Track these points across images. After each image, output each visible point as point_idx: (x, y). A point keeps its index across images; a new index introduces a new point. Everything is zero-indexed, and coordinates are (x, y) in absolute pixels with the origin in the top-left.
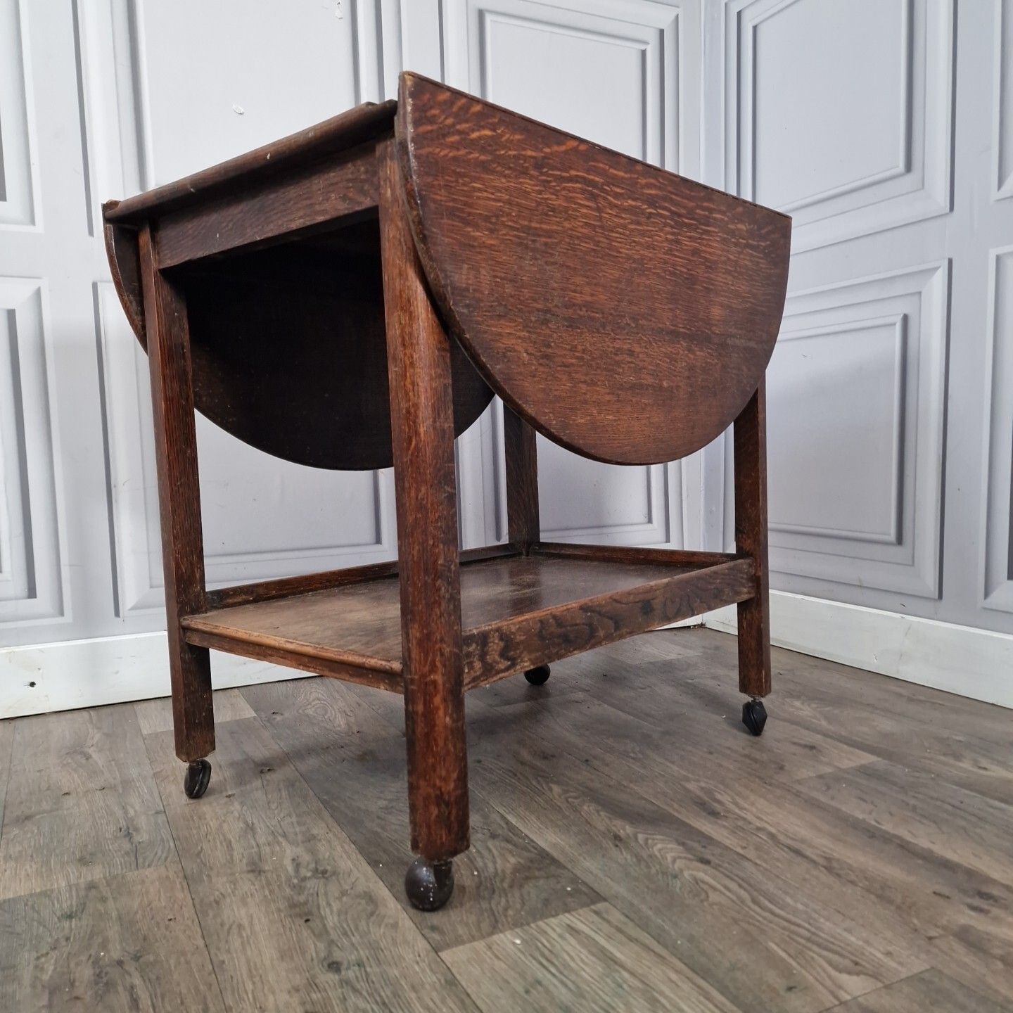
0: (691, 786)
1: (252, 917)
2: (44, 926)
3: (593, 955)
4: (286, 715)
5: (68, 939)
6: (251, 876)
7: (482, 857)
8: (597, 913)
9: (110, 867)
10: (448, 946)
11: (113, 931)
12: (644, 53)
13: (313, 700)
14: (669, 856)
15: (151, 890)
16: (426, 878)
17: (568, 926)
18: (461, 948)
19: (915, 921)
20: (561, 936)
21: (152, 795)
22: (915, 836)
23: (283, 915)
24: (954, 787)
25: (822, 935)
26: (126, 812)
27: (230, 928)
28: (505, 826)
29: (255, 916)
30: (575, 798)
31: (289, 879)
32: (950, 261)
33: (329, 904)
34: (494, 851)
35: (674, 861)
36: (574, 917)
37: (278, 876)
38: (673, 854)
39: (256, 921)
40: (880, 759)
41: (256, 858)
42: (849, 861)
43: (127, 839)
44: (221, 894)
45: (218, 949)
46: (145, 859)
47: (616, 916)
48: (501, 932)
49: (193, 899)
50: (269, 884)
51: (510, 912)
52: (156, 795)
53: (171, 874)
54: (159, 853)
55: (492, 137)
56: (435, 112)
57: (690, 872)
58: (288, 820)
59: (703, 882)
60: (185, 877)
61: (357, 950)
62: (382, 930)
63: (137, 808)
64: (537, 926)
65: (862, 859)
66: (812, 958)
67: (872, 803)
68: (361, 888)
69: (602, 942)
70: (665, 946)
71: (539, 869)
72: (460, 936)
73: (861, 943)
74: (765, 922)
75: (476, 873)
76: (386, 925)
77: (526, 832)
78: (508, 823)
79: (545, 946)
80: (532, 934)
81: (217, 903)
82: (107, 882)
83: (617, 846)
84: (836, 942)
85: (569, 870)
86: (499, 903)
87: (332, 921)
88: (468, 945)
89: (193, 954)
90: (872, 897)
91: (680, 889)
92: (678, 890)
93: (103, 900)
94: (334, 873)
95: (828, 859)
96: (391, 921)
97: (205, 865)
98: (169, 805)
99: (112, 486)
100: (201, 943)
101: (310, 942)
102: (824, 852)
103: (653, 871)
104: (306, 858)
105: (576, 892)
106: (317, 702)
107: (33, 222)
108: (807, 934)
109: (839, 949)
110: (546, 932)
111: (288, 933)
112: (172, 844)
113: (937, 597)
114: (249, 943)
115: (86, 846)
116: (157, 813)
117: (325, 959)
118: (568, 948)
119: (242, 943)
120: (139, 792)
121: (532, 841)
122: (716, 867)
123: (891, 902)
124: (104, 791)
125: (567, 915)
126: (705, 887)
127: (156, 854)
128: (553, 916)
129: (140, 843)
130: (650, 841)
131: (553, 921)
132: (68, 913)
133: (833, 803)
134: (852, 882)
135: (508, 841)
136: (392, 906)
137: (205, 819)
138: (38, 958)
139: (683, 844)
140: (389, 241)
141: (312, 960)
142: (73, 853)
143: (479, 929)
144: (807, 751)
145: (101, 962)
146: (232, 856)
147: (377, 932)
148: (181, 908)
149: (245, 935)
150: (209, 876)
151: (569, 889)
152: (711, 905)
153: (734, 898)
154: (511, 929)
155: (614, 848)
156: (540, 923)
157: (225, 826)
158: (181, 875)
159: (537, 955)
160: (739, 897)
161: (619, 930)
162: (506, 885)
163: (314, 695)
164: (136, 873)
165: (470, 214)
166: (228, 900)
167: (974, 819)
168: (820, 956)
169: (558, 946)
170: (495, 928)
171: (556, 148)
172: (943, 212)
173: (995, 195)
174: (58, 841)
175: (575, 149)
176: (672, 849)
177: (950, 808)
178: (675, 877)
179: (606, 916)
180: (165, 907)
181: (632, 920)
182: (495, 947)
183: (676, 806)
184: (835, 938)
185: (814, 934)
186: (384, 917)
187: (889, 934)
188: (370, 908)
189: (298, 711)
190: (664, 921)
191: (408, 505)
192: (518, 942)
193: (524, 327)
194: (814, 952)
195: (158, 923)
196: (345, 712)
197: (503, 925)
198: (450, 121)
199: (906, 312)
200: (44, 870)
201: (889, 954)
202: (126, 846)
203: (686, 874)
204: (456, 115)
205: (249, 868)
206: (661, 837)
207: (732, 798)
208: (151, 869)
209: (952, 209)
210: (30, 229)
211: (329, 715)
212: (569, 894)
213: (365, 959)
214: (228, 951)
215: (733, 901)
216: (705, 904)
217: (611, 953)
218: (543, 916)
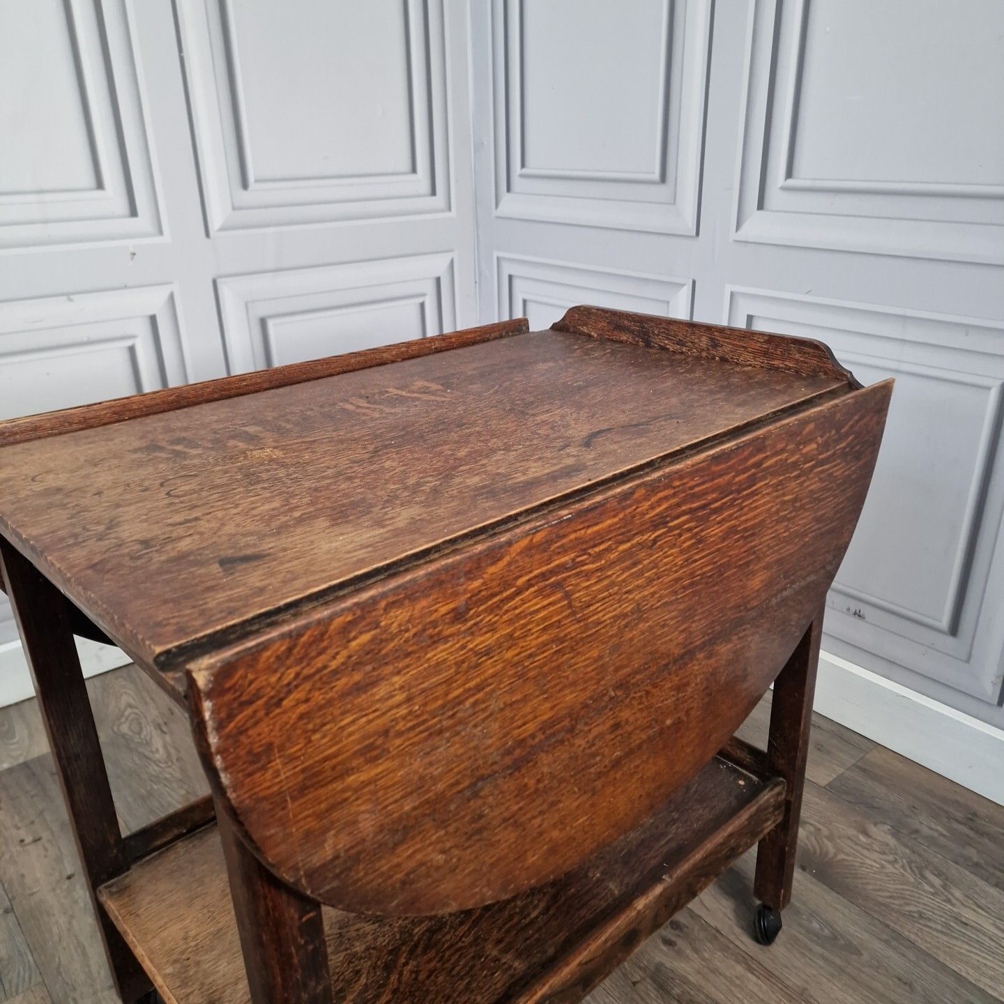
32: (694, 282)
163: (125, 699)
173: (734, 236)
211: (144, 733)
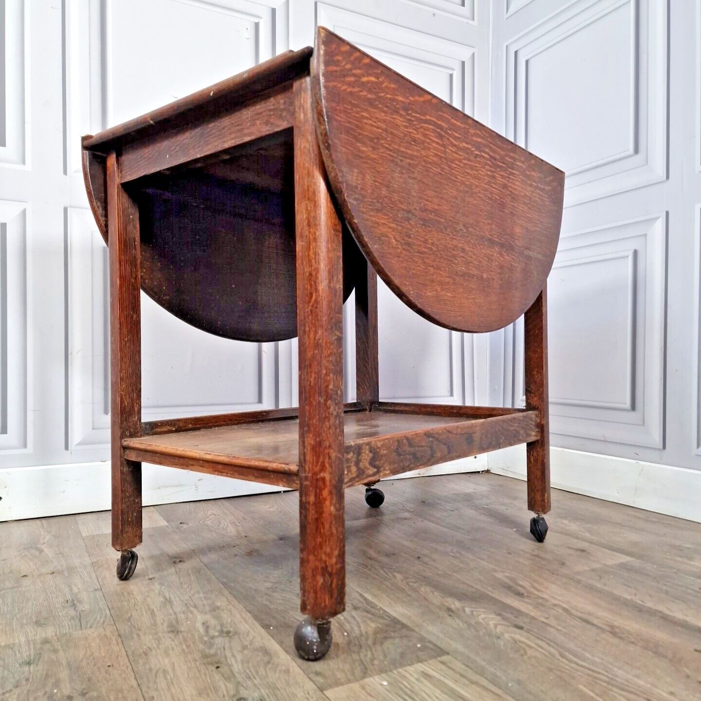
0: (499, 575)
1: (173, 664)
2: (9, 670)
3: (445, 693)
4: (190, 525)
5: (27, 680)
6: (171, 635)
7: (349, 623)
8: (443, 663)
9: (59, 628)
10: (331, 686)
11: (64, 674)
12: (451, 76)
13: (211, 515)
14: (491, 623)
15: (93, 644)
16: (310, 635)
17: (423, 672)
18: (341, 688)
19: (685, 669)
20: (417, 680)
21: (91, 577)
22: (671, 611)
23: (198, 663)
24: (692, 578)
25: (618, 680)
26: (71, 590)
27: (157, 672)
28: (364, 601)
29: (176, 664)
30: (414, 583)
31: (201, 638)
33: (234, 656)
34: (358, 618)
35: (496, 626)
36: (426, 665)
37: (193, 635)
38: (494, 622)
39: (177, 667)
40: (633, 559)
41: (174, 622)
42: (627, 628)
43: (73, 608)
44: (149, 647)
45: (149, 688)
46: (87, 622)
47: (459, 666)
48: (371, 676)
49: (126, 651)
50: (185, 640)
51: (376, 662)
52: (94, 578)
53: (108, 633)
55: (375, 83)
56: (339, 58)
57: (510, 635)
58: (197, 596)
59: (520, 641)
60: (120, 636)
61: (259, 689)
62: (277, 675)
63: (80, 586)
64: (399, 672)
65: (636, 626)
66: (615, 696)
67: (635, 588)
68: (258, 644)
69: (451, 684)
70: (500, 688)
71: (394, 632)
72: (340, 679)
73: (649, 686)
74: (572, 670)
75: (346, 634)
76: (280, 671)
77: (380, 605)
78: (365, 599)
79: (406, 687)
80: (395, 678)
81: (146, 654)
82: (58, 639)
83: (450, 616)
84: (630, 685)
85: (416, 632)
86: (366, 656)
87: (237, 667)
88: (345, 686)
89: (129, 691)
90: (650, 653)
91: (504, 646)
92: (502, 647)
93: (55, 651)
94: (236, 633)
95: (612, 627)
96: (284, 668)
97: (134, 627)
98: (104, 585)
99: (69, 352)
100: (135, 683)
101: (221, 683)
102: (607, 622)
103: (481, 633)
104: (213, 622)
105: (424, 648)
106: (213, 516)
107: (24, 163)
108: (607, 679)
109: (633, 690)
110: (405, 677)
111: (203, 676)
112: (108, 612)
113: (661, 447)
114: (172, 683)
115: (41, 612)
116: (96, 590)
117: (234, 696)
118: (424, 688)
119: (167, 684)
120: (81, 576)
121: (386, 612)
122: (528, 631)
123: (665, 657)
124: (54, 574)
125: (420, 664)
126: (523, 645)
127: (96, 618)
128: (409, 665)
129: (82, 611)
130: (475, 613)
131: (409, 668)
132: (28, 661)
133: (606, 588)
134: (633, 643)
135: (368, 612)
136: (284, 657)
137: (133, 594)
138: (4, 694)
139: (500, 615)
140: (300, 150)
141: (224, 696)
142: (31, 618)
143: (353, 674)
144: (579, 553)
145: (54, 698)
146: (155, 621)
147: (273, 677)
148: (117, 658)
149: (169, 678)
150: (138, 635)
151: (419, 646)
152: (530, 658)
153: (546, 653)
154: (379, 674)
155: (449, 618)
156: (400, 670)
157: (149, 600)
158: (116, 633)
159: (401, 693)
160: (550, 653)
161: (462, 676)
162: (370, 642)
164: (80, 632)
165: (360, 134)
166: (154, 652)
168: (620, 695)
169: (417, 688)
170: (365, 673)
171: (417, 98)
172: (662, 180)
174: (19, 610)
175: (429, 101)
176: (493, 618)
177: (692, 592)
178: (499, 638)
179: (450, 665)
180: (104, 657)
181: (471, 669)
182: (367, 688)
183: (490, 589)
184: (627, 681)
185: (612, 679)
186: (278, 665)
187: (669, 679)
188: (266, 659)
189: (199, 522)
190: (496, 669)
191: (307, 343)
192: (385, 683)
193: (394, 221)
194: (616, 692)
195: (99, 668)
196: (234, 523)
197: (372, 672)
198: (348, 66)
199: (636, 248)
200: (8, 629)
201: (672, 693)
202: (72, 613)
203: (506, 635)
204: (353, 63)
205: (170, 630)
206: (483, 610)
207: (531, 584)
208: (93, 630)
209: (668, 177)
210: (21, 167)
212: (419, 649)
213: (266, 696)
214: (157, 690)
215: (545, 655)
216: (525, 657)
217: (458, 692)
218: (402, 665)
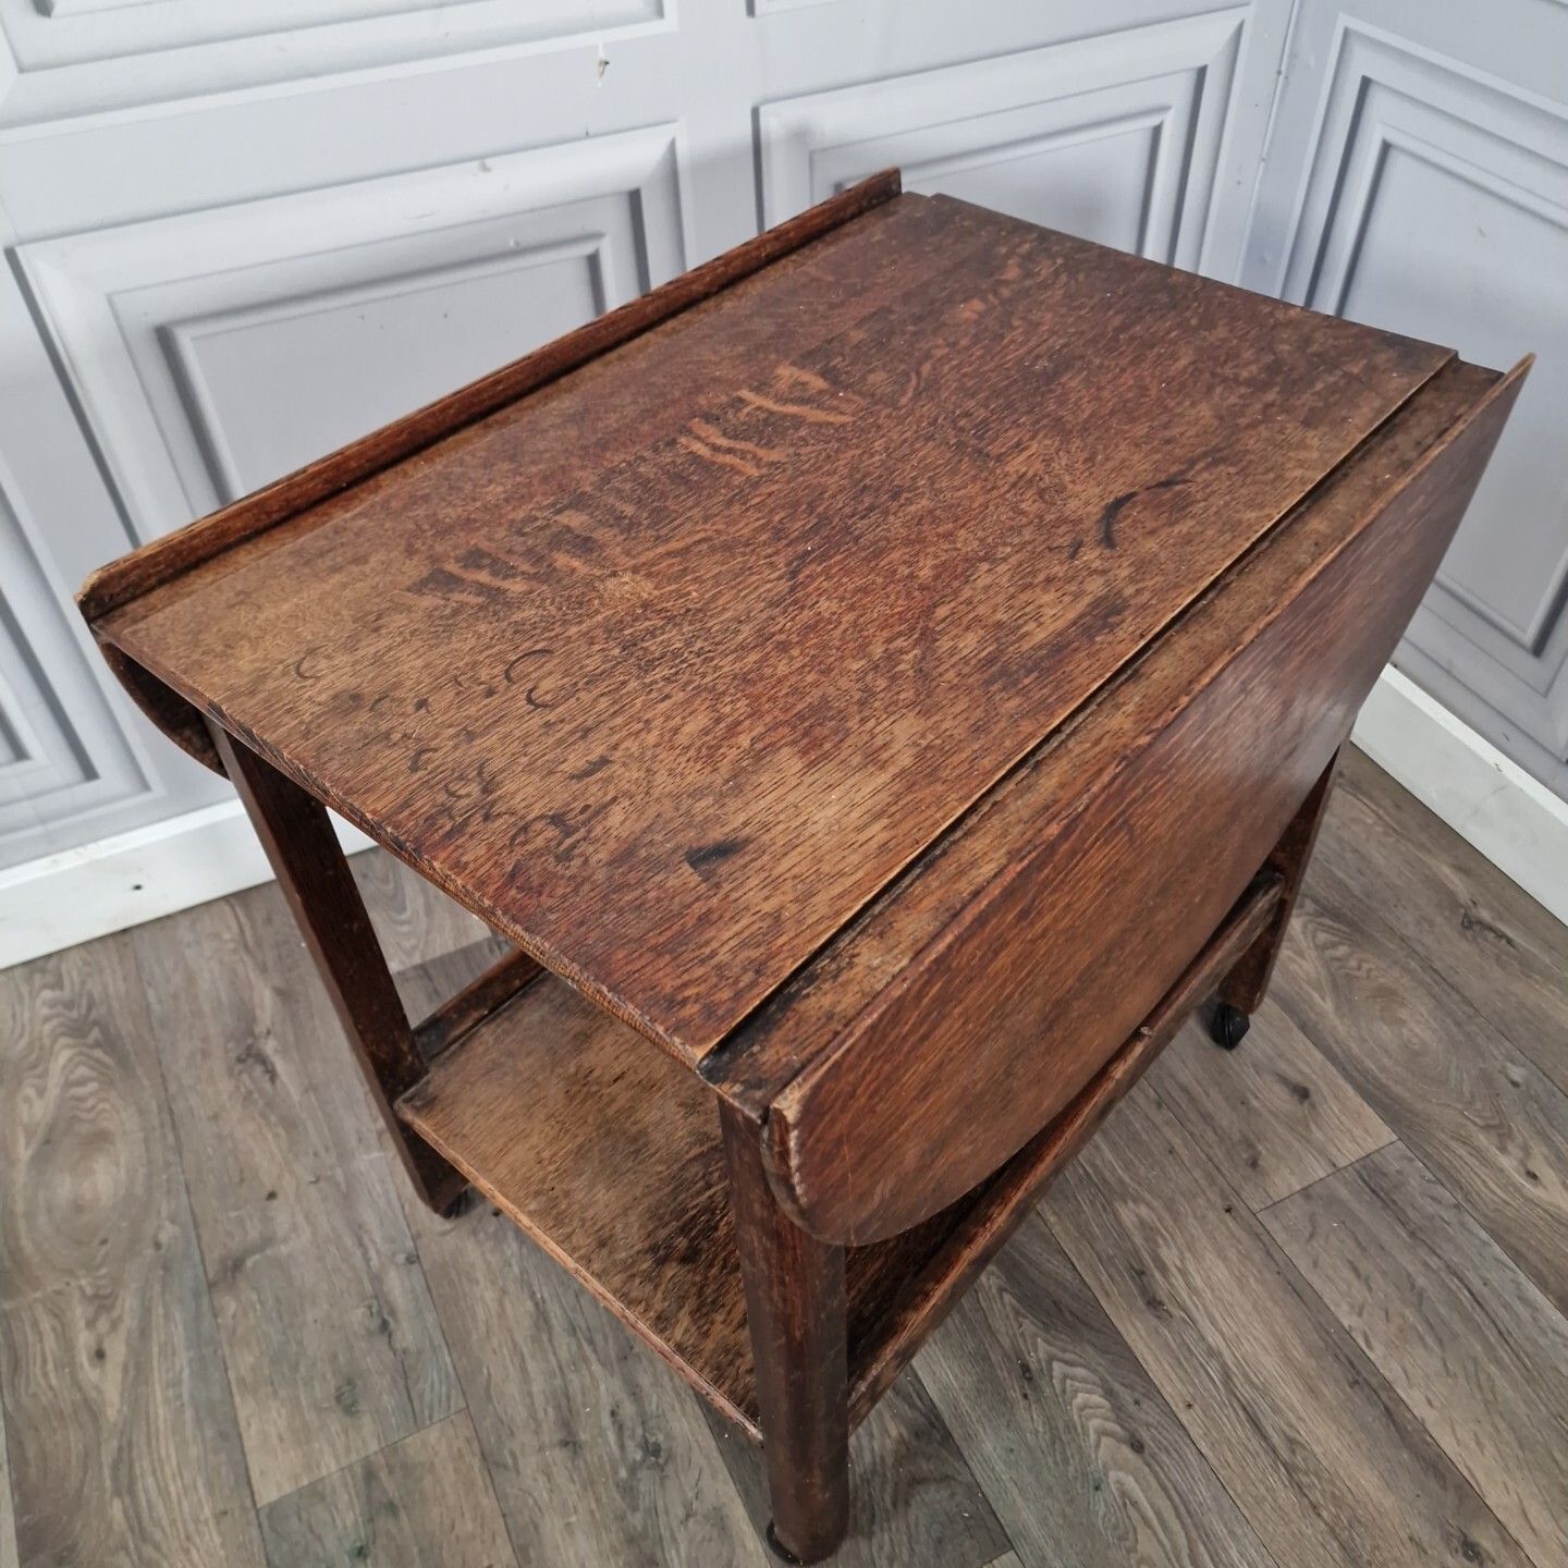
0: (1128, 1215)
6: (566, 1456)
9: (381, 1422)
14: (1094, 1424)
15: (447, 1487)
23: (620, 1562)
26: (367, 1260)
31: (615, 1468)
33: (674, 1539)
35: (1098, 1439)
37: (601, 1457)
38: (1096, 1422)
40: (1394, 1140)
41: (564, 1403)
42: (1318, 1451)
44: (536, 1503)
46: (421, 1401)
49: (504, 1515)
50: (591, 1479)
52: (397, 1204)
53: (464, 1446)
54: (437, 1386)
57: (1118, 1473)
59: (1135, 1504)
60: (483, 1454)
63: (378, 1241)
65: (1335, 1447)
67: (1367, 1281)
68: (708, 1496)
71: (928, 1458)
81: (536, 1527)
82: (387, 1463)
83: (1025, 1396)
85: (965, 1462)
86: (881, 1547)
90: (1335, 1547)
91: (1104, 1519)
92: (1100, 1522)
93: (392, 1508)
94: (670, 1454)
95: (1292, 1443)
97: (502, 1423)
102: (1290, 1425)
103: (1071, 1470)
104: (628, 1409)
105: (975, 1521)
112: (447, 1356)
113: (1564, 759)
115: (335, 1356)
116: (409, 1260)
120: (369, 1190)
122: (1150, 1461)
126: (1135, 1515)
127: (433, 1382)
129: (404, 1351)
130: (1068, 1384)
132: (358, 1544)
133: (1315, 1280)
134: (1315, 1509)
136: (752, 1546)
137: (477, 1283)
139: (1109, 1393)
142: (325, 1377)
144: (1296, 1104)
148: (494, 1539)
150: (513, 1454)
151: (966, 1514)
152: (1139, 1562)
153: (1168, 1547)
155: (1023, 1403)
157: (508, 1307)
158: (477, 1449)
160: (1175, 1547)
162: (888, 1496)
164: (418, 1439)
166: (547, 1518)
167: (1493, 1338)
174: (296, 1340)
176: (1098, 1407)
177: (1467, 1300)
178: (1098, 1487)
180: (474, 1538)
183: (1104, 1276)
188: (725, 1551)
200: (298, 1423)
202: (389, 1359)
203: (1113, 1475)
205: (560, 1435)
206: (1084, 1372)
207: (1182, 1257)
212: (967, 1530)
215: (1165, 1551)
216: (1133, 1559)
